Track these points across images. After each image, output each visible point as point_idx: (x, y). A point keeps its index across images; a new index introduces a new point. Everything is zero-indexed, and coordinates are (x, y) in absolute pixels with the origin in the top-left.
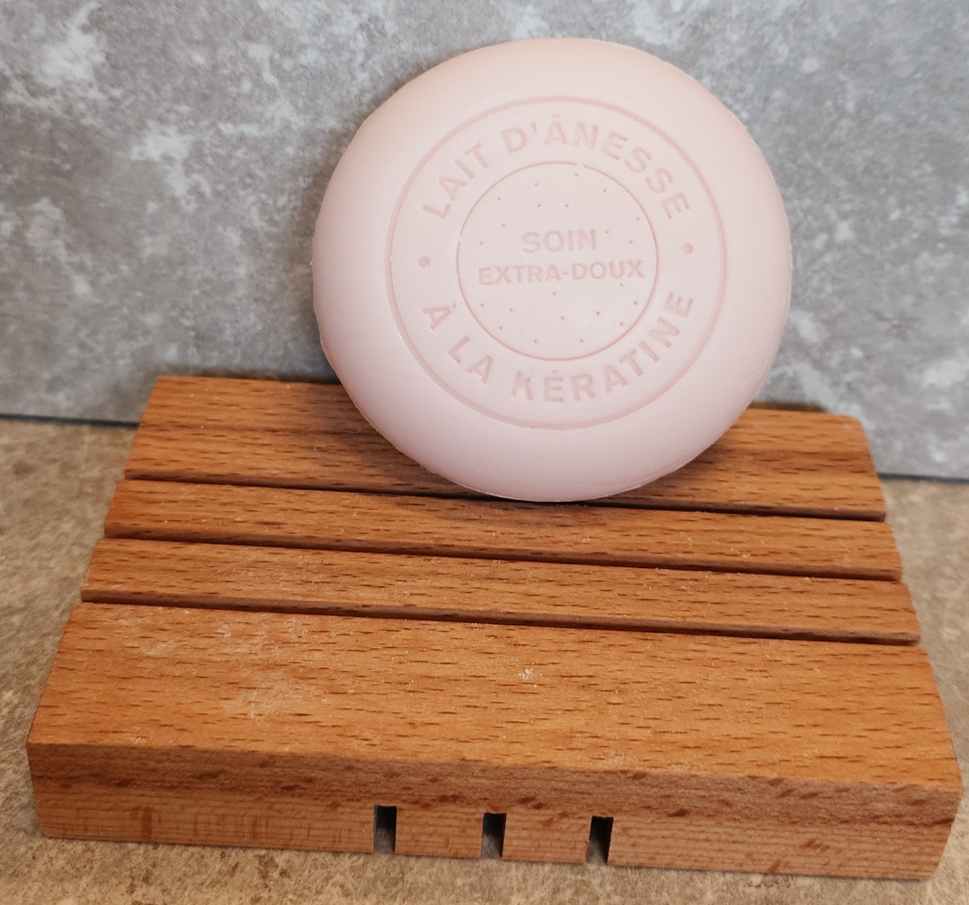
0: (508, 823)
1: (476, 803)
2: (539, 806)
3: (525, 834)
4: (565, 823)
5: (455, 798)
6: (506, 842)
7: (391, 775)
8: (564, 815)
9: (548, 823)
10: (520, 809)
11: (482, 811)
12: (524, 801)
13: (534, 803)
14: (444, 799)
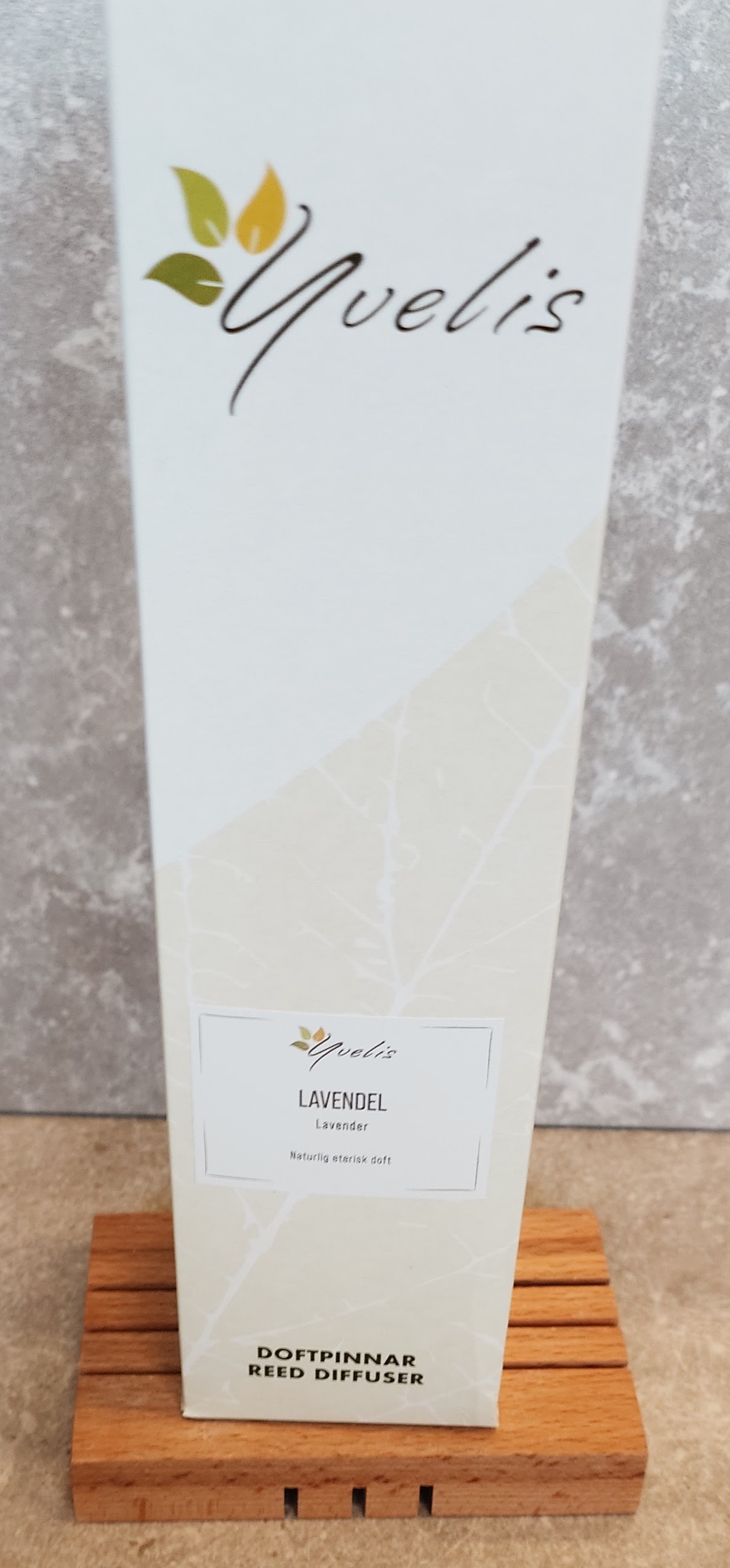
0: (368, 1494)
1: (347, 1482)
2: (386, 1482)
3: (379, 1500)
4: (404, 1491)
5: (335, 1480)
6: (367, 1506)
7: (295, 1467)
8: (402, 1486)
9: (393, 1492)
10: (375, 1484)
11: (351, 1487)
12: (377, 1478)
13: (384, 1479)
14: (327, 1481)
